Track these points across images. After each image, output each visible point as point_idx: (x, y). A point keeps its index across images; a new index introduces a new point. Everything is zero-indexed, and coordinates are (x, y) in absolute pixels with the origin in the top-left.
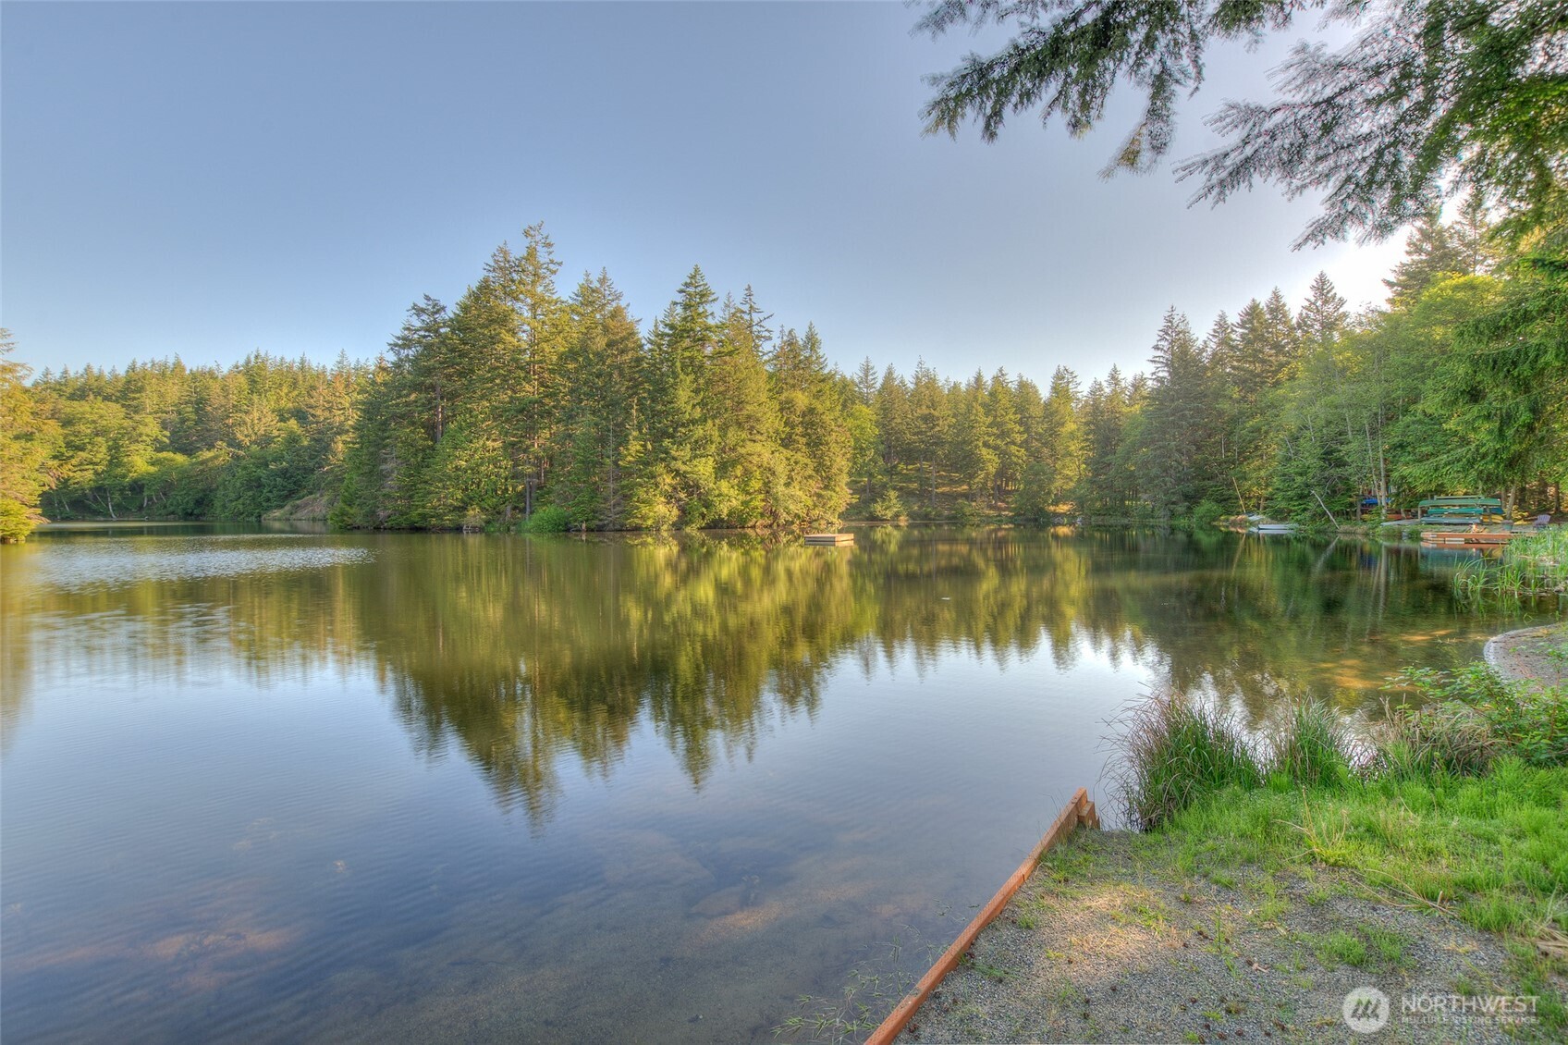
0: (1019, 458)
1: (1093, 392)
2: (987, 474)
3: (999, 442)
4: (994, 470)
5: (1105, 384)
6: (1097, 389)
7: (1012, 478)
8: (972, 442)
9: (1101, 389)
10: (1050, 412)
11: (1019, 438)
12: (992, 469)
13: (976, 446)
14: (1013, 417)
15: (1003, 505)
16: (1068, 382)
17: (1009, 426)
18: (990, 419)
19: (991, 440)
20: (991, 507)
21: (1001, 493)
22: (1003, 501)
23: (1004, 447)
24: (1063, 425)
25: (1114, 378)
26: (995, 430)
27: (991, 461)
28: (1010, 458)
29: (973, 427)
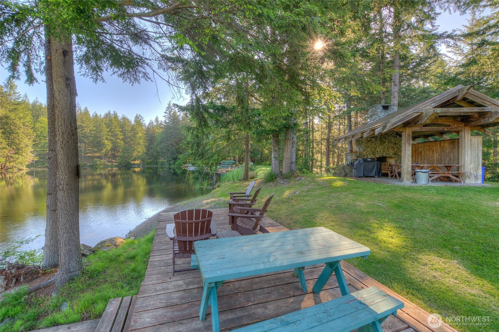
0: (120, 144)
1: (150, 124)
2: (107, 150)
3: (112, 138)
4: (110, 148)
5: (154, 122)
6: (151, 123)
7: (119, 151)
8: (101, 137)
9: (153, 123)
10: (133, 129)
11: (121, 137)
12: (109, 148)
13: (102, 139)
14: (118, 129)
15: (115, 161)
16: (140, 120)
17: (117, 133)
18: (108, 129)
19: (109, 137)
20: (109, 162)
21: (114, 156)
22: (115, 160)
23: (115, 140)
24: (138, 134)
25: (157, 120)
26: (110, 134)
27: (108, 145)
28: (117, 144)
29: (101, 132)
